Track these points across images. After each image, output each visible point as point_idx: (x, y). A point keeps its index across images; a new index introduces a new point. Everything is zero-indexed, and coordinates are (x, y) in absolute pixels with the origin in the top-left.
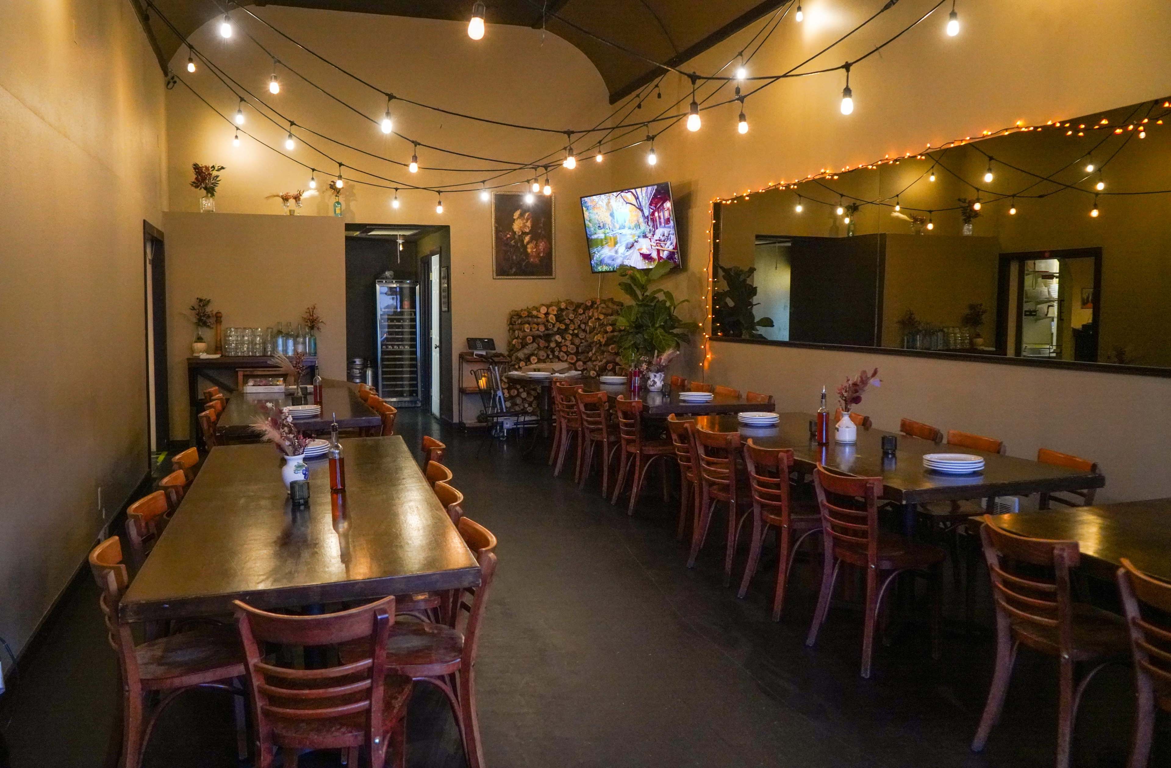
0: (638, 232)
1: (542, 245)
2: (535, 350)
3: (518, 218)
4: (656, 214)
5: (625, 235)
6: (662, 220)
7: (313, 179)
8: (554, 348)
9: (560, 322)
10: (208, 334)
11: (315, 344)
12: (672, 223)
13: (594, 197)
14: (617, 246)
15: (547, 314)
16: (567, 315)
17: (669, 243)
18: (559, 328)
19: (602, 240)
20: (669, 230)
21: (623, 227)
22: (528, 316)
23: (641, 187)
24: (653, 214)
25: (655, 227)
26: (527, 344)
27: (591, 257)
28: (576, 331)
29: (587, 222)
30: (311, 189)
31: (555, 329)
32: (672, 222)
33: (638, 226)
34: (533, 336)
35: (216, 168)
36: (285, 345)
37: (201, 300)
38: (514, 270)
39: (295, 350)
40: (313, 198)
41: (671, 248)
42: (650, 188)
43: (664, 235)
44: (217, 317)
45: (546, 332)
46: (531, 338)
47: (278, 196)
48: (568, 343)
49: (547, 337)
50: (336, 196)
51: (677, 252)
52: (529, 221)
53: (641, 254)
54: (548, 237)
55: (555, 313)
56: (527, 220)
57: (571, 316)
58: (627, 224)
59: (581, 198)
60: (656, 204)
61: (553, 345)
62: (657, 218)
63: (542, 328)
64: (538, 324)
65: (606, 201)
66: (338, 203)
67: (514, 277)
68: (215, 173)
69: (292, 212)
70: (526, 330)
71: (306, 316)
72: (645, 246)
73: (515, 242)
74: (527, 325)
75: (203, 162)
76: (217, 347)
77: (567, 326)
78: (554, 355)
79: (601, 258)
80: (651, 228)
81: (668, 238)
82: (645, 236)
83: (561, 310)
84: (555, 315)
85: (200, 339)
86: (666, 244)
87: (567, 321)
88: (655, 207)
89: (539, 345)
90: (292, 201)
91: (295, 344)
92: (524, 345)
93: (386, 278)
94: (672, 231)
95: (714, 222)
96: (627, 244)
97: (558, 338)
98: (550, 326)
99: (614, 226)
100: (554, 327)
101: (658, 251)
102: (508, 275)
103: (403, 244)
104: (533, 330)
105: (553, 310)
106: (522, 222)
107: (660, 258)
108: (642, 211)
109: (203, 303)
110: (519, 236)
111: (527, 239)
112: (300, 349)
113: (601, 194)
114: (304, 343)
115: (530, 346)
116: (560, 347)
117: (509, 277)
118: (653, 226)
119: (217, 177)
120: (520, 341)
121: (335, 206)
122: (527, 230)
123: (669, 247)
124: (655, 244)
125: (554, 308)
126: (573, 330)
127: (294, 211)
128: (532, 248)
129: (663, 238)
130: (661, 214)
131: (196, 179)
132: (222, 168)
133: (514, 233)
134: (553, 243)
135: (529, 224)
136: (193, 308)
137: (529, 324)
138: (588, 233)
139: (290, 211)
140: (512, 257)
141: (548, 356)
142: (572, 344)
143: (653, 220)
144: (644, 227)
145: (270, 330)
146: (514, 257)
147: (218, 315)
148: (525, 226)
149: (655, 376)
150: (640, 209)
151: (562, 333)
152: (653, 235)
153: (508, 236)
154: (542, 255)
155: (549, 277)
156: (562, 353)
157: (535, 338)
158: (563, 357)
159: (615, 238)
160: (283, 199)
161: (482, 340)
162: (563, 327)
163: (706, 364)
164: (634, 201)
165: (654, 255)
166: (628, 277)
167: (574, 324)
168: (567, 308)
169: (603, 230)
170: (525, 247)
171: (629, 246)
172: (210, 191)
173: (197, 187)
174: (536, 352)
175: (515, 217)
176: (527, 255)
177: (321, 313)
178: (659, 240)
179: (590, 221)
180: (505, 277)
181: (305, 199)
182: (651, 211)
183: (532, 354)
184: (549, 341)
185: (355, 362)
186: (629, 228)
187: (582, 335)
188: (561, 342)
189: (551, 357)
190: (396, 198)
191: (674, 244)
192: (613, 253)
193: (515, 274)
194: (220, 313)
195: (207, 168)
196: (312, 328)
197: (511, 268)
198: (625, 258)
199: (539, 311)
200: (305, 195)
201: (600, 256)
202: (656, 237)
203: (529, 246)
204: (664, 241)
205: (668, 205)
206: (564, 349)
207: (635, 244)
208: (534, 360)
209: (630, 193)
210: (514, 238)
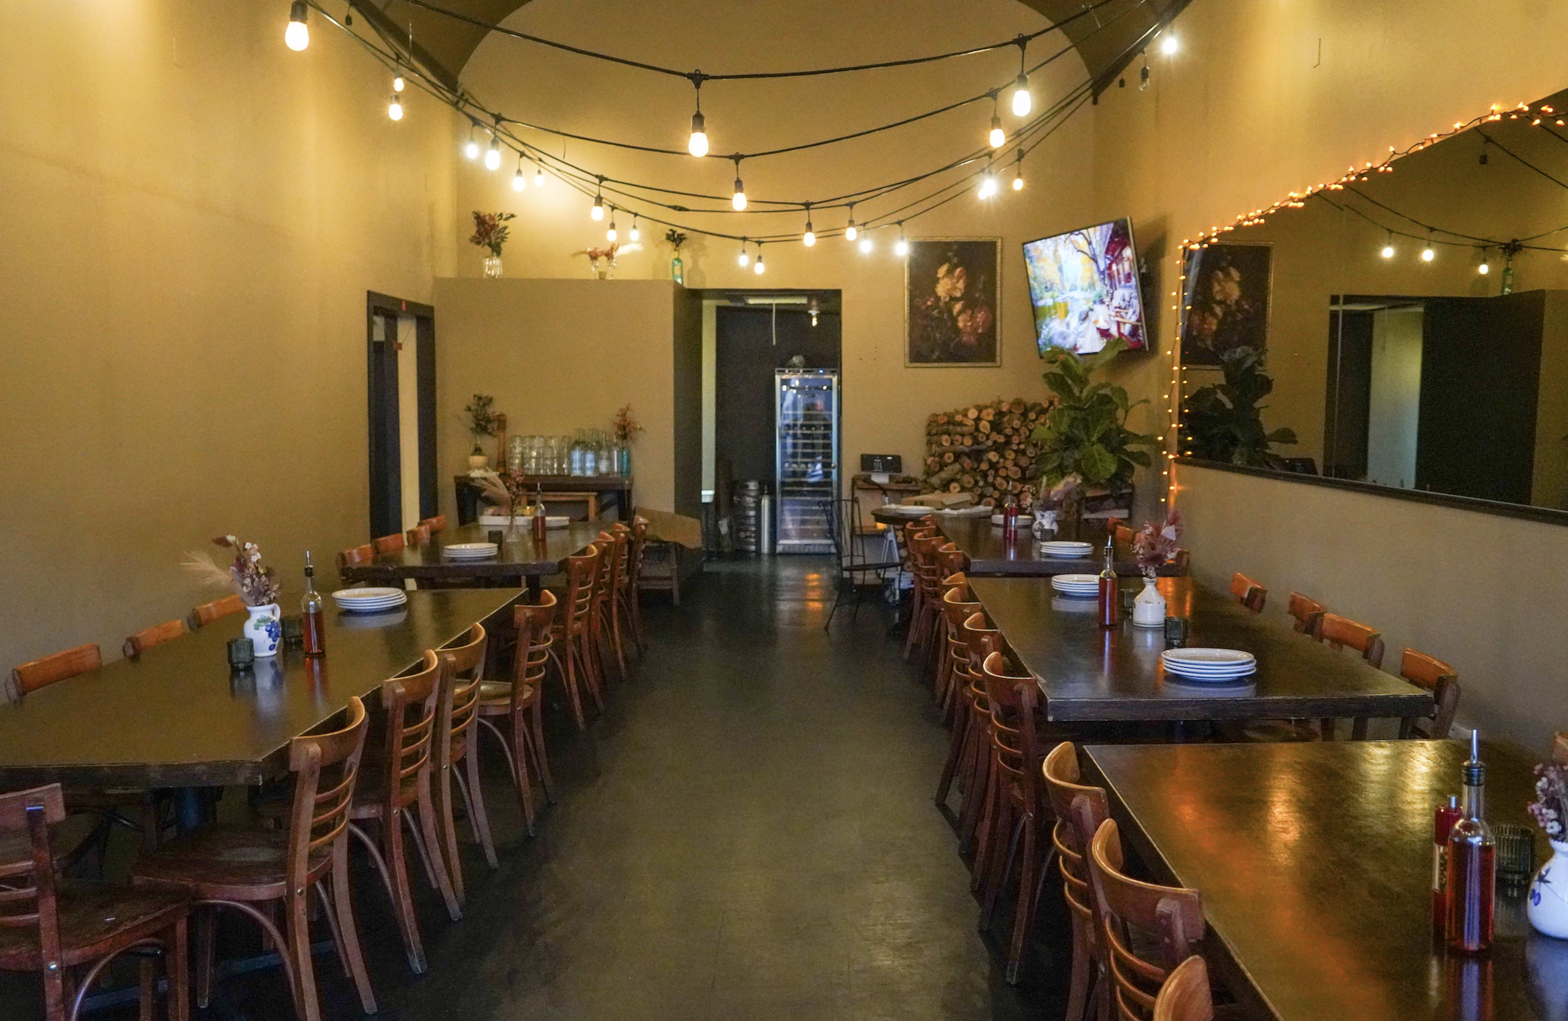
0: (1092, 295)
1: (980, 316)
2: (957, 473)
3: (944, 276)
4: (1114, 267)
5: (1077, 300)
6: (1122, 276)
7: (635, 227)
8: (987, 471)
9: (999, 432)
10: (489, 443)
11: (629, 460)
12: (1133, 281)
13: (1038, 243)
14: (1068, 318)
15: (978, 420)
16: (1010, 422)
17: (1131, 311)
18: (995, 442)
19: (1049, 308)
20: (1131, 291)
21: (1073, 288)
22: (948, 423)
23: (1094, 226)
24: (1109, 267)
25: (1113, 286)
26: (946, 465)
27: (1038, 336)
28: (1022, 447)
29: (1031, 281)
30: (632, 242)
31: (990, 443)
32: (1133, 279)
33: (1092, 286)
34: (954, 453)
35: (504, 217)
36: (583, 461)
37: (480, 398)
38: (937, 353)
39: (596, 469)
40: (633, 255)
41: (1134, 319)
42: (1105, 227)
43: (1124, 300)
44: (499, 421)
45: (976, 447)
46: (951, 455)
47: (585, 252)
48: (1009, 464)
49: (977, 455)
50: (675, 250)
51: (1142, 326)
52: (961, 281)
53: (1098, 329)
54: (991, 305)
55: (991, 418)
56: (959, 278)
57: (1016, 423)
58: (1079, 284)
59: (1024, 244)
60: (1114, 251)
61: (984, 466)
62: (1116, 273)
63: (968, 441)
64: (963, 435)
65: (1052, 248)
66: (678, 259)
67: (936, 365)
68: (502, 223)
69: (602, 275)
70: (944, 444)
71: (618, 420)
72: (1103, 317)
73: (939, 312)
74: (945, 437)
75: (486, 210)
76: (499, 462)
77: (1008, 438)
78: (986, 481)
79: (1050, 335)
80: (1108, 288)
81: (1130, 305)
82: (1102, 302)
83: (1000, 414)
84: (989, 422)
85: (478, 451)
86: (1127, 313)
87: (1008, 431)
88: (1113, 255)
89: (963, 467)
90: (603, 259)
91: (597, 459)
92: (942, 466)
93: (794, 366)
94: (1135, 294)
95: (1183, 278)
96: (1081, 314)
97: (993, 456)
98: (981, 438)
99: (1063, 286)
100: (988, 439)
101: (1118, 323)
102: (927, 361)
103: (818, 316)
104: (956, 443)
105: (988, 415)
106: (950, 283)
107: (1121, 334)
108: (1096, 262)
109: (484, 402)
110: (946, 303)
111: (958, 307)
112: (603, 467)
113: (1045, 238)
114: (610, 459)
115: (950, 467)
116: (997, 471)
117: (929, 365)
118: (1111, 287)
119: (505, 228)
120: (937, 459)
121: (674, 265)
122: (958, 294)
123: (1131, 317)
124: (1113, 314)
125: (991, 411)
126: (1019, 444)
127: (605, 274)
128: (965, 321)
129: (1123, 305)
130: (1120, 267)
131: (478, 232)
132: (512, 216)
133: (938, 299)
134: (998, 313)
135: (961, 285)
136: (469, 409)
137: (949, 434)
138: (1034, 297)
139: (600, 273)
140: (935, 335)
141: (976, 482)
142: (1016, 465)
143: (1111, 276)
144: (1099, 286)
145: (566, 440)
146: (938, 335)
147: (502, 418)
148: (954, 288)
149: (1043, 516)
150: (1094, 259)
151: (999, 448)
152: (1112, 299)
153: (929, 303)
154: (980, 331)
155: (990, 364)
156: (999, 479)
157: (958, 456)
158: (1001, 484)
159: (1066, 304)
160: (591, 256)
161: (883, 457)
162: (1001, 439)
163: (1172, 500)
164: (1086, 248)
165: (1114, 331)
166: (1057, 364)
167: (1020, 435)
168: (1011, 412)
169: (1050, 293)
170: (954, 320)
171: (1083, 317)
172: (496, 249)
173: (479, 243)
174: (958, 477)
175: (940, 275)
176: (957, 331)
177: (639, 418)
178: (1120, 308)
179: (1035, 279)
180: (923, 365)
181: (623, 257)
182: (1108, 262)
183: (953, 480)
184: (979, 461)
185: (747, 486)
186: (1082, 289)
187: (1031, 452)
188: (998, 463)
189: (981, 483)
190: (744, 251)
191: (1137, 313)
192: (1063, 329)
193: (939, 360)
194: (503, 415)
195: (492, 218)
196: (624, 437)
197: (933, 352)
198: (1078, 335)
199: (965, 415)
200: (621, 251)
201: (1049, 332)
202: (1117, 302)
203: (960, 318)
204: (1125, 309)
205: (1128, 252)
206: (1002, 473)
207: (1090, 313)
208: (955, 488)
209: (1081, 236)
210: (938, 307)
